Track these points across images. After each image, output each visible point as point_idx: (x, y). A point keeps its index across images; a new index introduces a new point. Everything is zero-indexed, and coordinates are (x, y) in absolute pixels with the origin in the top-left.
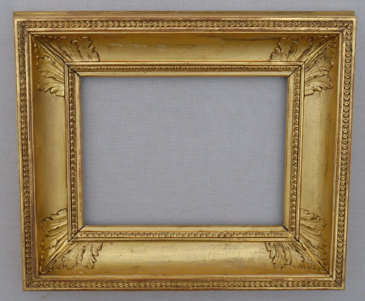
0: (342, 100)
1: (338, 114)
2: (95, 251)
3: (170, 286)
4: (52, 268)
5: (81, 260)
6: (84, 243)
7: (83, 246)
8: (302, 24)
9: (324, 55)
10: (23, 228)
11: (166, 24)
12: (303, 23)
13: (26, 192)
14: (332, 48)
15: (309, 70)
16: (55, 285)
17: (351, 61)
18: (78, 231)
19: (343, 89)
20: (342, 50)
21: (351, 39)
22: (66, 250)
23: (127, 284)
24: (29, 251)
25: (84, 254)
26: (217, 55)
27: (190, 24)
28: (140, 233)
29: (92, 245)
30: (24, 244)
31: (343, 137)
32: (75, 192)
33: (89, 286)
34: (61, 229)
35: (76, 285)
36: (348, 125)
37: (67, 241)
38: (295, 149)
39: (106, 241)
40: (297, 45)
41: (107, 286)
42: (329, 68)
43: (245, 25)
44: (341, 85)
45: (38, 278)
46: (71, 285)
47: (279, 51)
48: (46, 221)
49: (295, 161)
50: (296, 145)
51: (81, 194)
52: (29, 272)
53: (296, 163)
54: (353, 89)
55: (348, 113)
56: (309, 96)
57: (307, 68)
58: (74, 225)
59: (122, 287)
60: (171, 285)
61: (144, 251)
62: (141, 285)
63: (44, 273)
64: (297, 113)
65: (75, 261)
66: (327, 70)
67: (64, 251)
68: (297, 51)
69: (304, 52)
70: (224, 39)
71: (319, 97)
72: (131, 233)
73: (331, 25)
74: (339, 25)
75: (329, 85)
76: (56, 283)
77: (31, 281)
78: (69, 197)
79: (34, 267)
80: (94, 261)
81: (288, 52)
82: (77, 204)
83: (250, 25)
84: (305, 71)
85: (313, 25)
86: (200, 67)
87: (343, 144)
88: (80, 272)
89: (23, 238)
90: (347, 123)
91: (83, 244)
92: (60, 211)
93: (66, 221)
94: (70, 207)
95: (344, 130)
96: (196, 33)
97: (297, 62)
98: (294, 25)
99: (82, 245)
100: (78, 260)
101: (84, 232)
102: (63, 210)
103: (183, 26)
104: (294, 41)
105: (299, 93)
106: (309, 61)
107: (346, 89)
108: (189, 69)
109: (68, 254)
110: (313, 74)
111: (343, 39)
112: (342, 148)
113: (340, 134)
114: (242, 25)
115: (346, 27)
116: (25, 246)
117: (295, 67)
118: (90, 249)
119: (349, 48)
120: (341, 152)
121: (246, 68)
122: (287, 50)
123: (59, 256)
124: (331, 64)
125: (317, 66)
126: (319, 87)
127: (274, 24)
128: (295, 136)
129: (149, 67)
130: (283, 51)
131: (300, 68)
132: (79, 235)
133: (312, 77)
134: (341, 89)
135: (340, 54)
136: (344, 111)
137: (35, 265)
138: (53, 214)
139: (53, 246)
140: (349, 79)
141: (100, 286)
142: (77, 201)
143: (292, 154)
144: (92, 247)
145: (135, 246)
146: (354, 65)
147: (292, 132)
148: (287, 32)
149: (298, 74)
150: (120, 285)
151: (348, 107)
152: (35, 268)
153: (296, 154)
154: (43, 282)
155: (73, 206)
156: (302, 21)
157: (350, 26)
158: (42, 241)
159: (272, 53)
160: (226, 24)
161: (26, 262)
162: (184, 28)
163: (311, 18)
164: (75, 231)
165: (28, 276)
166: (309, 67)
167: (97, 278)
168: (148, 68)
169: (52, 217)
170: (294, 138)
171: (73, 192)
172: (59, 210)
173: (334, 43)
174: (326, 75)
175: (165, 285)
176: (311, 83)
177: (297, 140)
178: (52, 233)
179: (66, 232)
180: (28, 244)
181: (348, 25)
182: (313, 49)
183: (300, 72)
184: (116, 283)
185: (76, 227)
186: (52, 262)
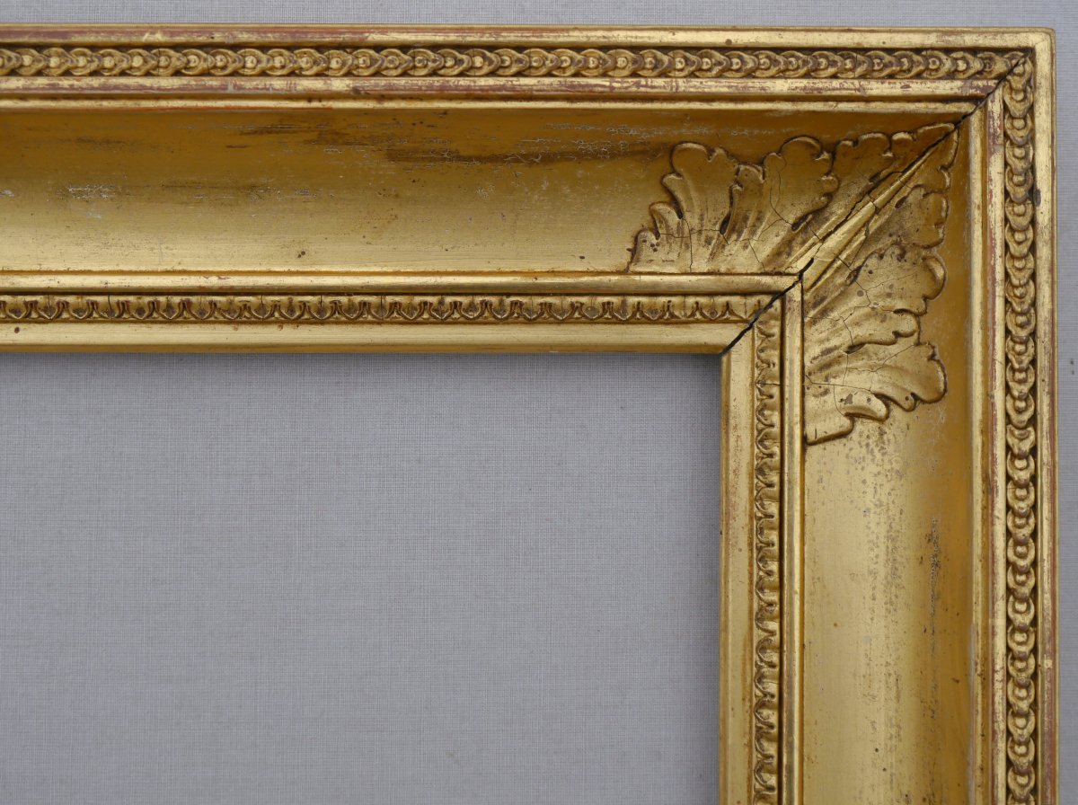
0: (1000, 451)
1: (978, 526)
8: (775, 62)
9: (894, 238)
11: (82, 61)
12: (780, 58)
14: (932, 198)
15: (824, 313)
17: (1033, 248)
19: (999, 394)
20: (985, 193)
21: (1031, 139)
26: (368, 243)
27: (205, 60)
31: (1009, 649)
36: (1031, 583)
38: (765, 712)
40: (761, 185)
42: (926, 298)
43: (486, 69)
44: (988, 376)
47: (673, 219)
49: (766, 776)
50: (773, 696)
53: (771, 789)
54: (1052, 394)
55: (1032, 521)
56: (829, 445)
57: (815, 305)
64: (772, 529)
66: (914, 310)
68: (759, 219)
69: (795, 226)
70: (393, 156)
71: (876, 450)
73: (927, 69)
74: (964, 72)
75: (928, 381)
81: (717, 227)
83: (514, 69)
84: (806, 320)
85: (832, 70)
86: (284, 299)
87: (1010, 685)
90: (1027, 573)
95: (1016, 611)
96: (240, 108)
97: (761, 274)
98: (737, 71)
103: (170, 71)
104: (742, 167)
105: (776, 430)
106: (825, 272)
107: (1016, 393)
108: (228, 311)
110: (845, 333)
111: (987, 137)
112: (1009, 705)
113: (994, 634)
114: (472, 68)
115: (1001, 78)
117: (753, 300)
119: (1019, 185)
120: (1002, 726)
121: (514, 304)
122: (710, 215)
124: (934, 276)
125: (860, 294)
126: (880, 396)
127: (635, 62)
128: (762, 648)
129: (29, 298)
130: (692, 220)
131: (777, 304)
133: (841, 351)
134: (993, 397)
135: (976, 215)
136: (1008, 508)
140: (1031, 344)
143: (750, 741)
146: (1051, 270)
147: (751, 629)
148: (705, 106)
149: (769, 336)
151: (1032, 489)
153: (770, 740)
156: (778, 50)
157: (1021, 75)
159: (639, 232)
160: (391, 62)
162: (176, 82)
163: (824, 35)
166: (823, 299)
168: (26, 303)
170: (762, 660)
173: (945, 168)
174: (911, 334)
176: (838, 381)
177: (777, 669)
181: (1010, 72)
182: (838, 210)
183: (778, 323)
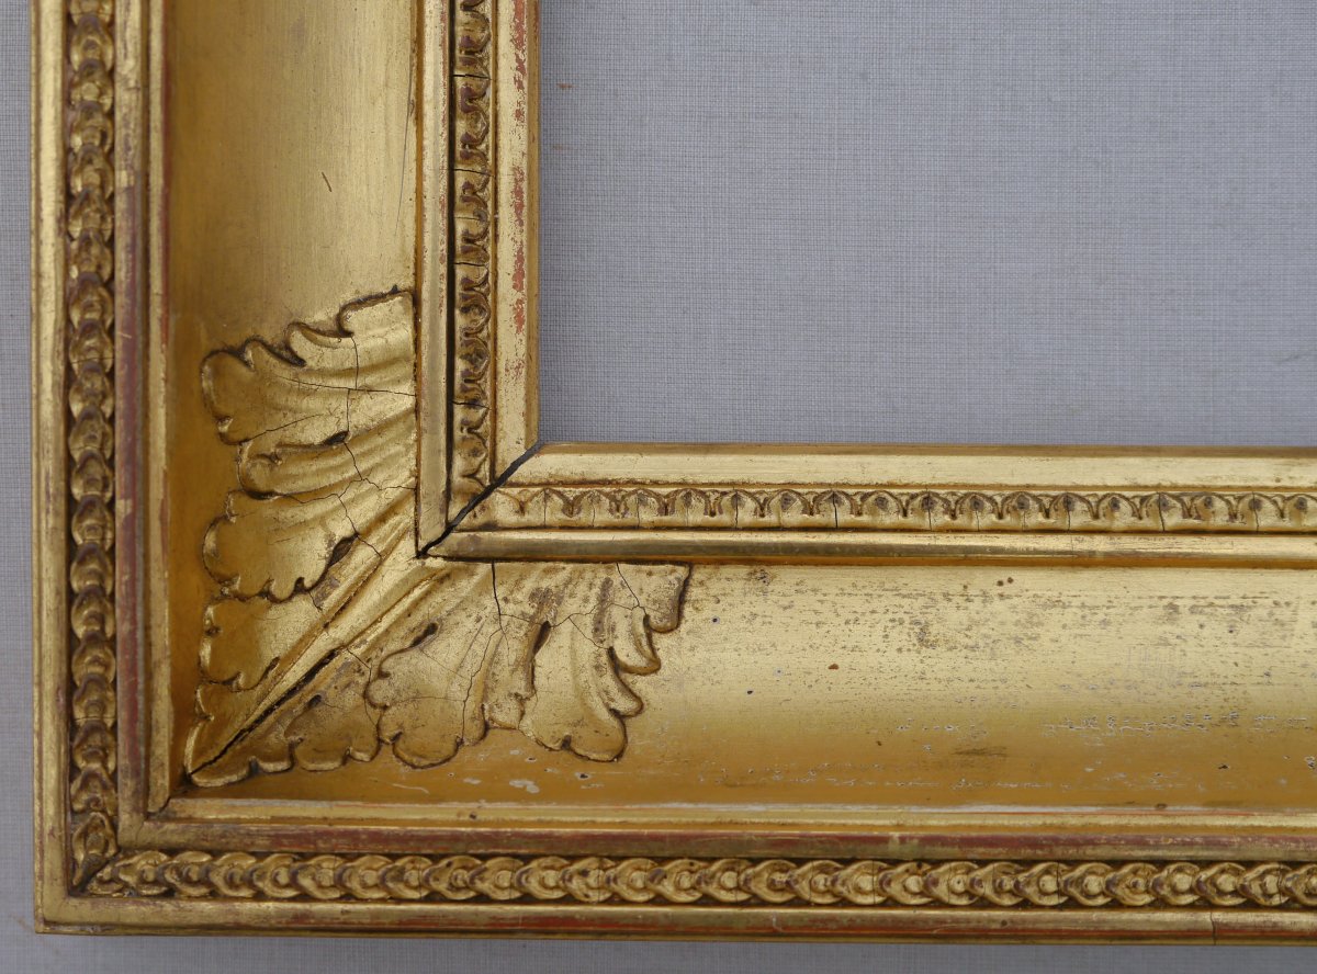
2: (632, 632)
3: (1277, 900)
4: (290, 754)
5: (521, 700)
6: (547, 571)
7: (533, 596)
10: (48, 380)
13: (88, 69)
16: (306, 882)
18: (499, 481)
22: (397, 622)
23: (913, 883)
24: (101, 578)
25: (543, 658)
28: (989, 493)
29: (607, 584)
30: (51, 522)
32: (483, 156)
33: (595, 896)
34: (364, 455)
35: (484, 886)
37: (407, 547)
39: (723, 556)
41: (742, 897)
45: (165, 815)
46: (442, 887)
48: (246, 364)
51: (524, 185)
52: (95, 766)
58: (472, 428)
59: (869, 900)
60: (1282, 891)
61: (1018, 641)
62: (1031, 891)
63: (219, 782)
65: (472, 706)
67: (387, 631)
72: (913, 497)
76: (319, 866)
77: (105, 850)
78: (435, 188)
79: (133, 720)
80: (624, 704)
82: (496, 257)
88: (517, 783)
89: (50, 465)
91: (537, 578)
92: (359, 304)
93: (407, 387)
94: (443, 269)
99: (529, 585)
100: (492, 698)
101: (546, 485)
102: (381, 298)
109: (414, 652)
116: (62, 536)
118: (589, 620)
123: (346, 665)
132: (501, 506)
137: (141, 699)
138: (308, 321)
139: (300, 588)
141: (684, 897)
142: (496, 236)
144: (604, 600)
145: (947, 597)
150: (859, 890)
152: (140, 726)
154: (205, 858)
155: (460, 273)
158: (213, 524)
161: (70, 675)
164: (472, 475)
165: (85, 797)
167: (662, 825)
169: (300, 344)
171: (467, 157)
172: (349, 297)
175: (1235, 893)
178: (295, 477)
179: (402, 478)
180: (88, 522)
184: (823, 870)
185: (482, 438)
186: (290, 710)
